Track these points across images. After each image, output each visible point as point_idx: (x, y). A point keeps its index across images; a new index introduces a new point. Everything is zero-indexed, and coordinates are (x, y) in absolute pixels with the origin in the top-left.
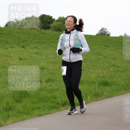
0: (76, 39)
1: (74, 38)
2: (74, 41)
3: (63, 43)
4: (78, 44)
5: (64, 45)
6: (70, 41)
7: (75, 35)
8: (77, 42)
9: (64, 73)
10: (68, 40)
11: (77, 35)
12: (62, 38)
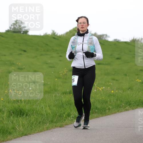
0: (91, 43)
1: (88, 42)
2: (88, 45)
3: (75, 46)
4: (92, 49)
5: (76, 49)
6: (83, 44)
7: (90, 39)
8: (91, 47)
9: (75, 83)
10: (81, 44)
11: (92, 38)
12: (74, 41)
